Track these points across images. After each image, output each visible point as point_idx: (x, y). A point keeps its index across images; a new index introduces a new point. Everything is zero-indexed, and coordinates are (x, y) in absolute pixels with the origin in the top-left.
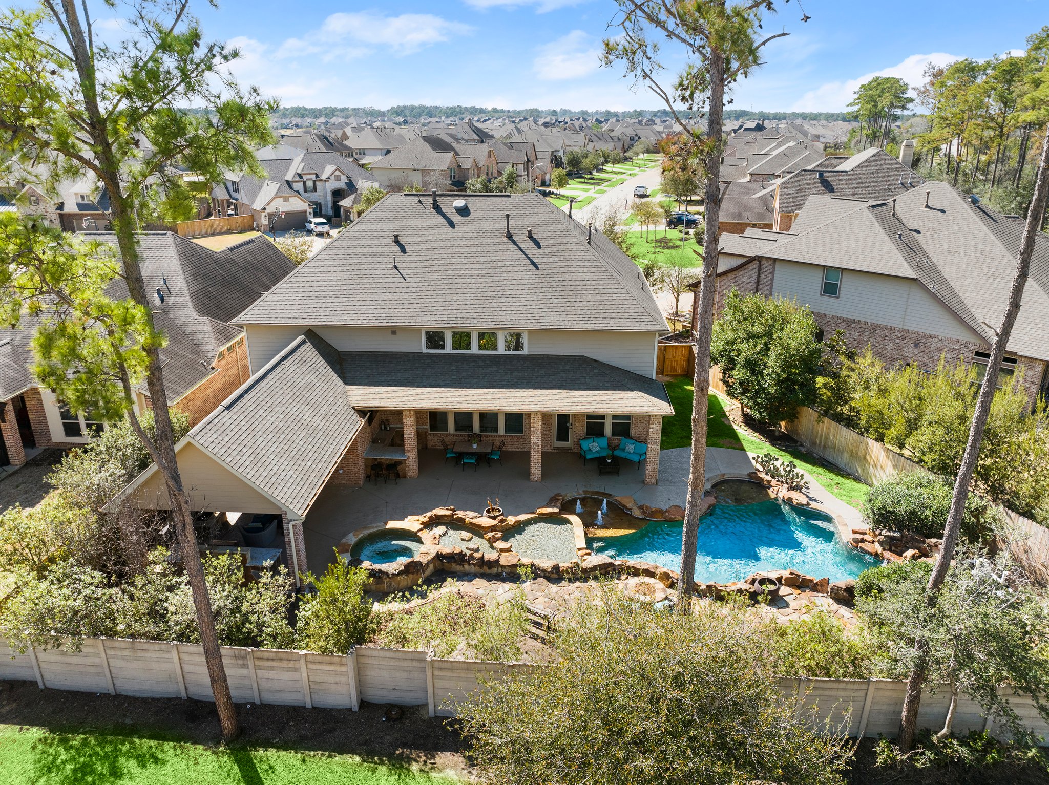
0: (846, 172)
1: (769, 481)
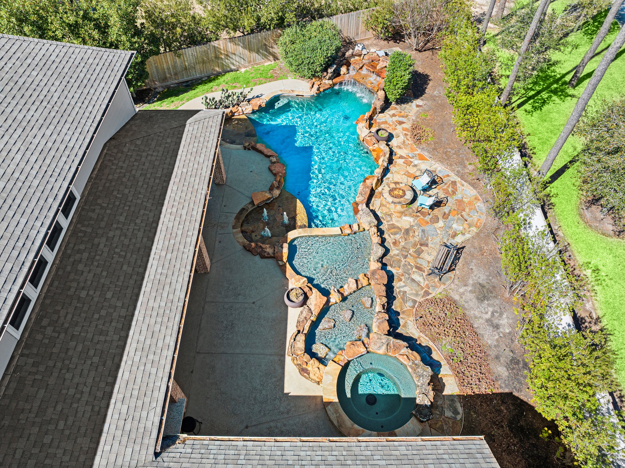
1: (231, 111)
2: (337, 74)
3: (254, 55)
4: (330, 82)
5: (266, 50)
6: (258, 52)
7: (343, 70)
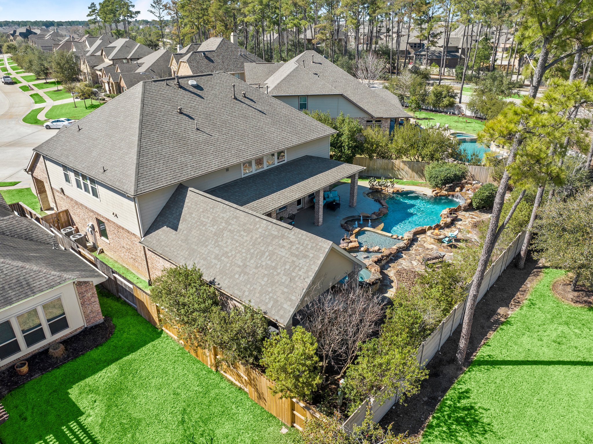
0: (214, 51)
1: (381, 188)
2: (452, 189)
3: (414, 174)
4: (446, 193)
7: (458, 189)
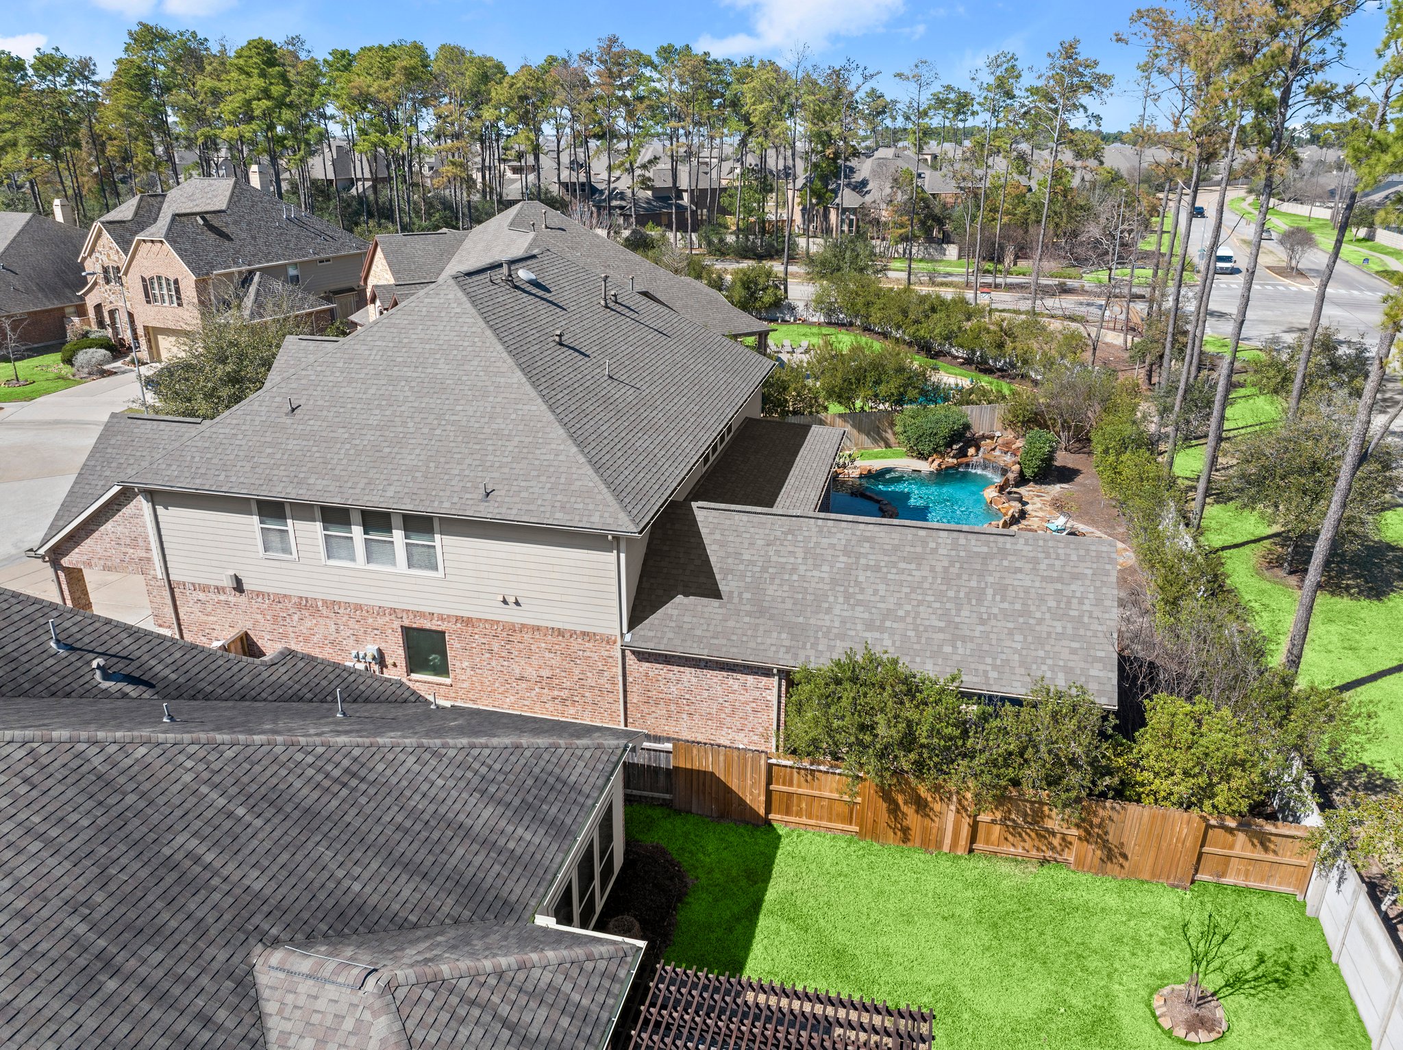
0: (223, 211)
2: (962, 453)
3: (864, 438)
4: (955, 461)
5: (879, 434)
6: (868, 435)
7: (971, 451)
